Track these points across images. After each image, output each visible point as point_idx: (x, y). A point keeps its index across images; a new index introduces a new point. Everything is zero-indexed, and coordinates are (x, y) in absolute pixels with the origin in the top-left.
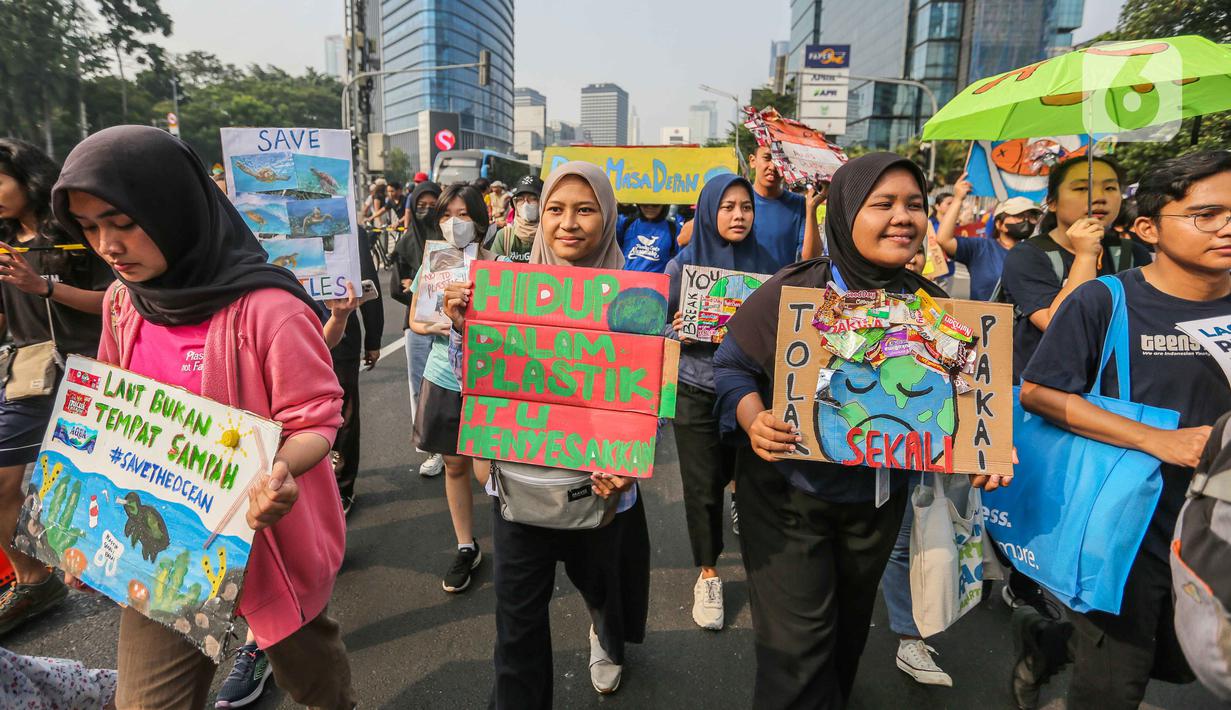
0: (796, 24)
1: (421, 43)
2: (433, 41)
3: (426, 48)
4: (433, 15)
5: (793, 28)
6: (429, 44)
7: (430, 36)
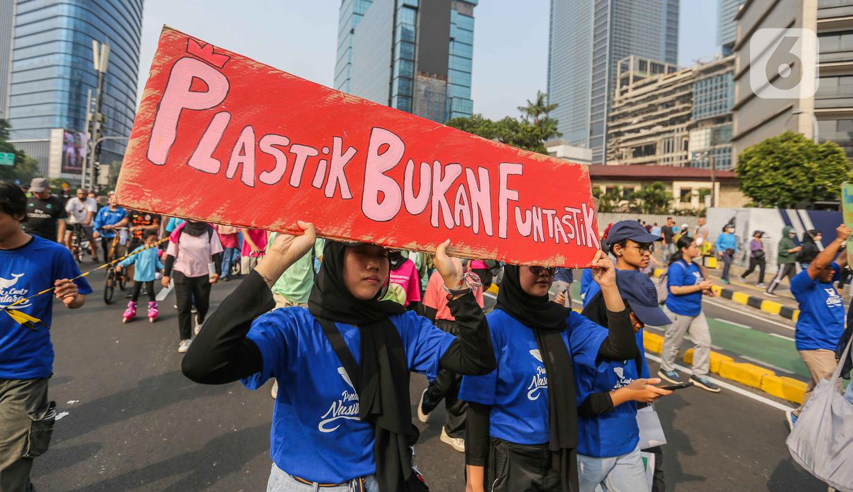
0: (337, 77)
1: (56, 76)
2: (68, 76)
3: (60, 81)
4: (69, 58)
5: (335, 80)
6: (63, 78)
7: (65, 73)
